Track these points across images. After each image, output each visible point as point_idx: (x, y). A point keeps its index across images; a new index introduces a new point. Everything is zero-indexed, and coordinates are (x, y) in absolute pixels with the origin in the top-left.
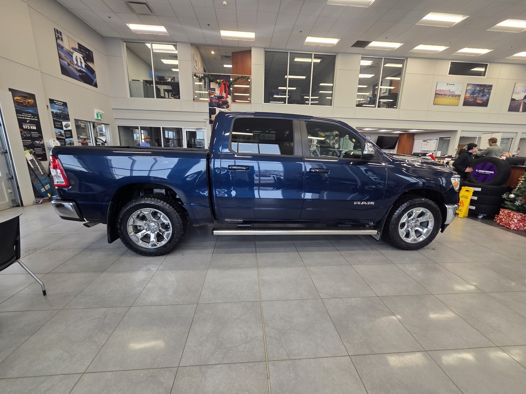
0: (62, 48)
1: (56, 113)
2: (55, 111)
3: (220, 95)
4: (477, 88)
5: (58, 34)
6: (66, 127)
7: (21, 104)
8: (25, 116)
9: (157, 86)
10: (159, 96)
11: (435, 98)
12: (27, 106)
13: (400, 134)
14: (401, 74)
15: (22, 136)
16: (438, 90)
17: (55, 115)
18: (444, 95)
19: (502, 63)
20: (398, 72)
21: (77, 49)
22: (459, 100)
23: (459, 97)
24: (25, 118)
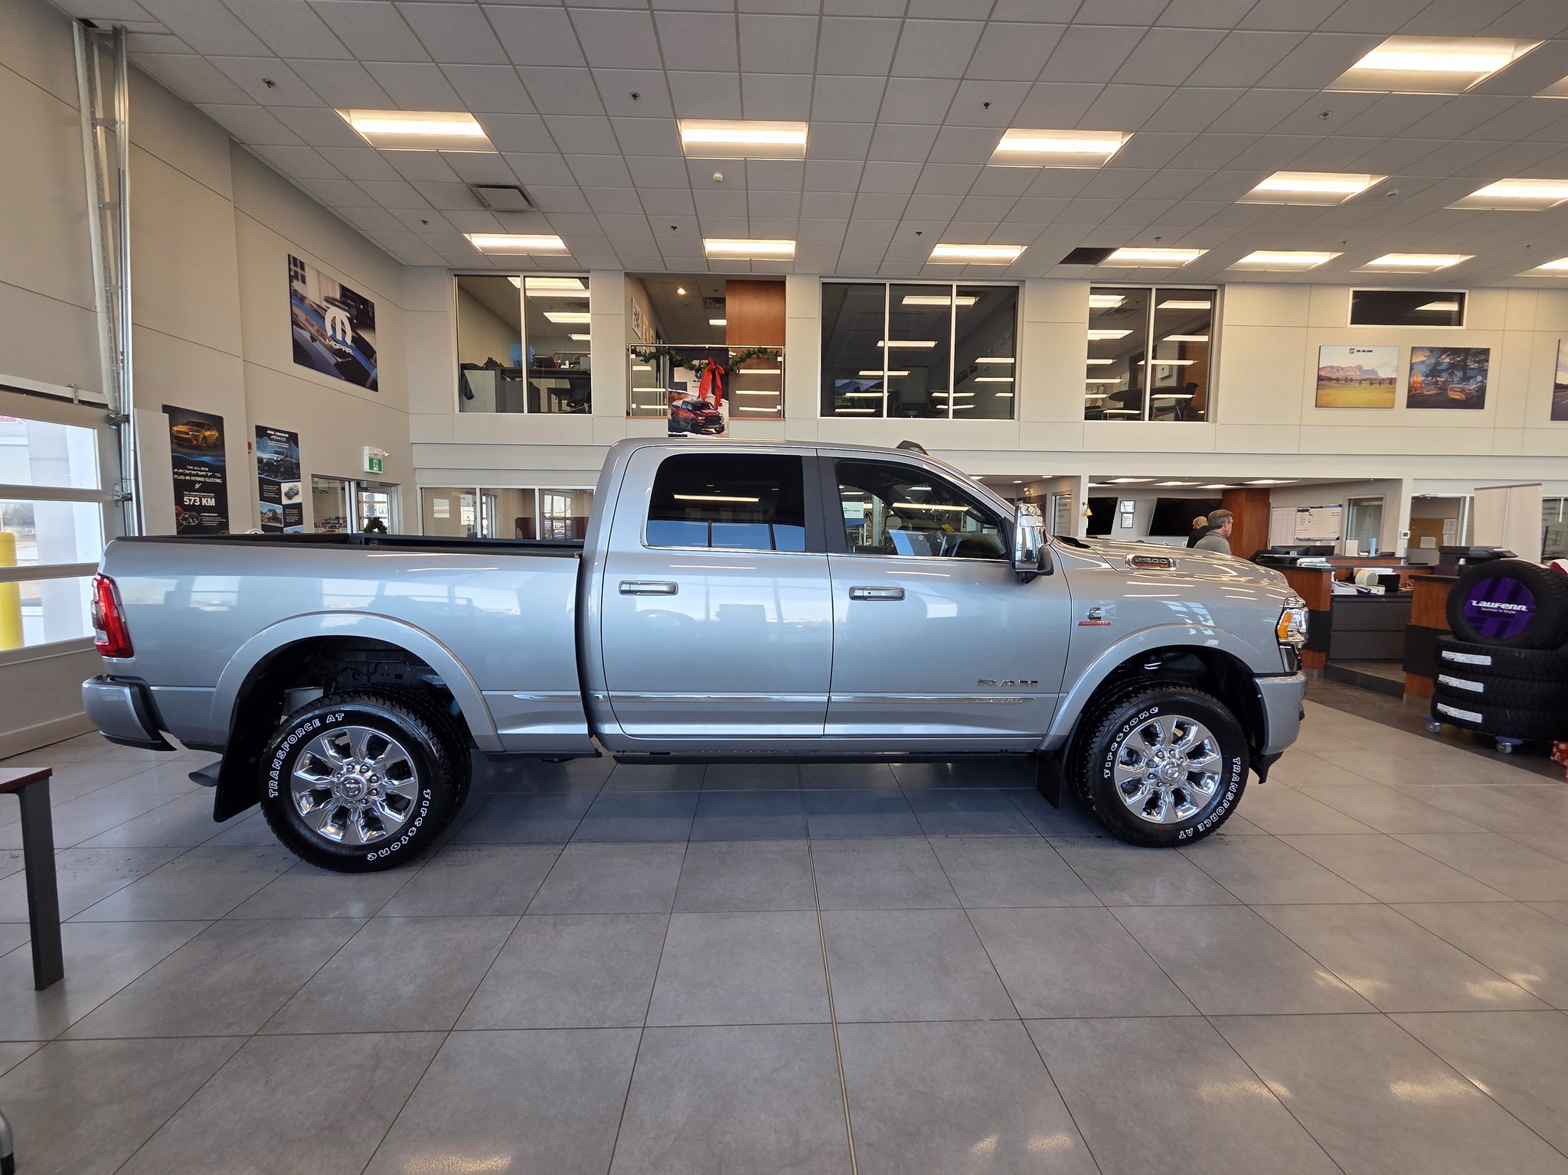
0: (302, 299)
1: (269, 461)
2: (266, 456)
3: (700, 399)
4: (1444, 359)
5: (297, 267)
6: (290, 497)
7: (185, 444)
8: (193, 472)
9: (531, 383)
10: (534, 408)
11: (1317, 389)
12: (200, 446)
13: (1224, 491)
14: (1209, 326)
15: (179, 524)
16: (1324, 368)
17: (265, 466)
18: (1346, 380)
19: (1508, 288)
20: (1203, 323)
21: (337, 301)
22: (1394, 392)
23: (1391, 383)
24: (192, 478)
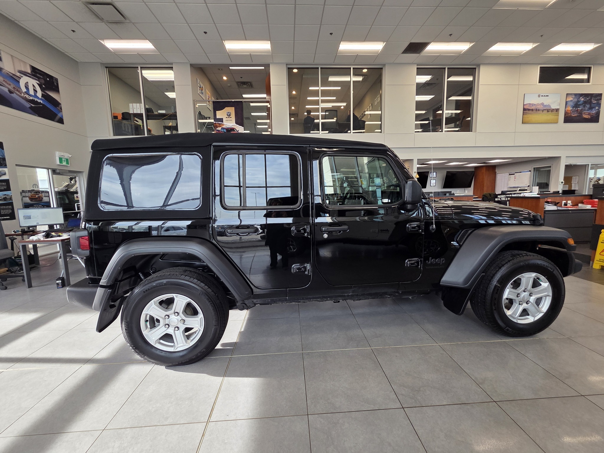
4: (581, 99)
11: (523, 114)
13: (476, 168)
16: (526, 104)
18: (536, 110)
20: (468, 88)
21: (28, 74)
22: (558, 115)
23: (557, 111)
